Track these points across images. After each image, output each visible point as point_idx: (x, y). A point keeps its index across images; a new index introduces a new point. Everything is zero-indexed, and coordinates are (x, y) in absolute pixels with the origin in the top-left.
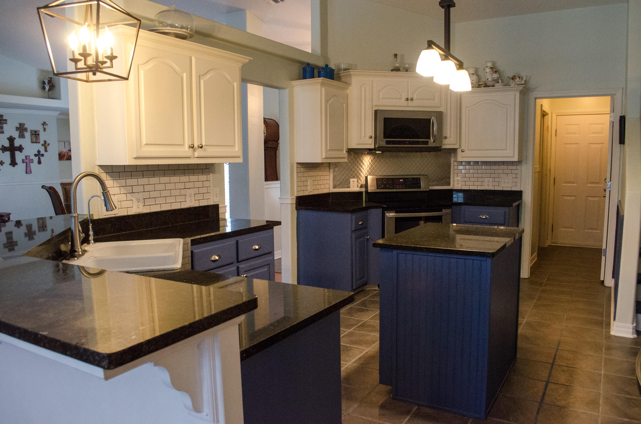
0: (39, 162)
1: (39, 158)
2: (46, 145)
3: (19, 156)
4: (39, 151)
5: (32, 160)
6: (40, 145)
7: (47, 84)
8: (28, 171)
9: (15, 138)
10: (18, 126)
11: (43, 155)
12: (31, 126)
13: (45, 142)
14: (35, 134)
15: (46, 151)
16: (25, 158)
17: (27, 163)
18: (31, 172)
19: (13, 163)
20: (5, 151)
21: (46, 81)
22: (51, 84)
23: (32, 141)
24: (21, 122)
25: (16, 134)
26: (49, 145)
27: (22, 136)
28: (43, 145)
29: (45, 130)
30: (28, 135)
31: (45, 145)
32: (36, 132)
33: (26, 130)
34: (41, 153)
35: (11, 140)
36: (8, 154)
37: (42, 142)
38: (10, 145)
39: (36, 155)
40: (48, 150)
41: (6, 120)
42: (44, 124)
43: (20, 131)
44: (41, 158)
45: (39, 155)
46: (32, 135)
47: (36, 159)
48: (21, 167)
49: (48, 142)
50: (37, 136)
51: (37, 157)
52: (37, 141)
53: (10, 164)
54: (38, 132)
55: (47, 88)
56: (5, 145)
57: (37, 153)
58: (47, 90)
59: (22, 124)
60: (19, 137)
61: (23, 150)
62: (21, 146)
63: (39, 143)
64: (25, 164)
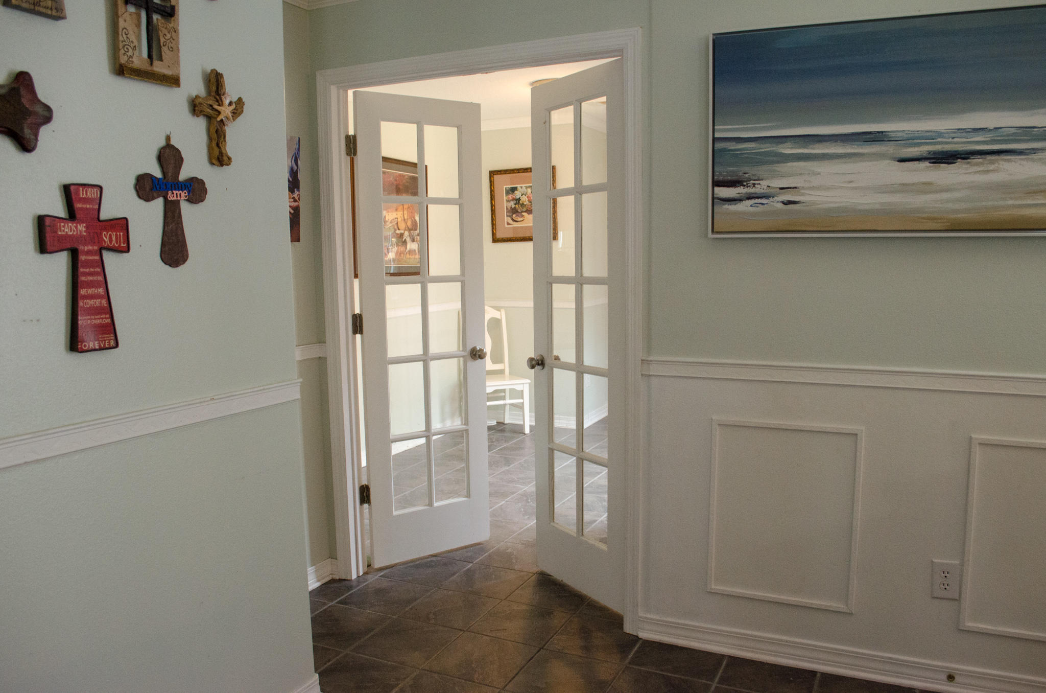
0: (174, 250)
1: (172, 216)
2: (223, 111)
4: (168, 157)
5: (121, 225)
6: (178, 99)
8: (89, 327)
11: (196, 190)
13: (215, 82)
15: (219, 158)
16: (58, 209)
17: (74, 254)
18: (110, 336)
23: (123, 60)
26: (238, 107)
28: (195, 107)
31: (215, 107)
34: (183, 175)
37: (194, 84)
39: (146, 187)
40: (231, 147)
44: (186, 209)
45: (168, 182)
47: (147, 222)
49: (231, 92)
51: (159, 203)
52: (159, 67)
57: (157, 172)
61: (45, 132)
63: (174, 81)
64: (61, 260)
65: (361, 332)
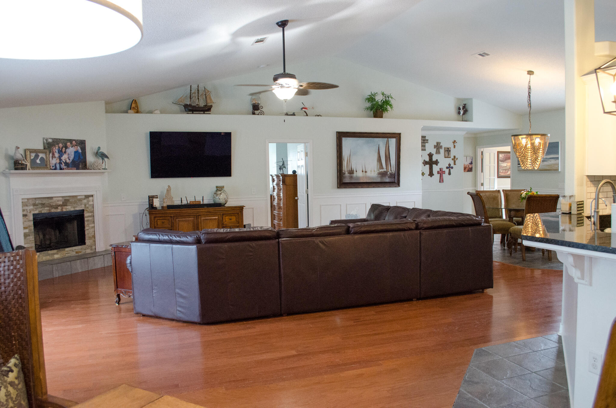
0: (450, 174)
1: (450, 170)
2: (456, 159)
3: (436, 168)
4: (450, 165)
5: (445, 171)
6: (451, 159)
7: (462, 109)
8: (441, 180)
9: (433, 154)
10: (436, 144)
11: (452, 168)
12: (444, 145)
13: (455, 157)
14: (448, 150)
15: (455, 164)
16: (439, 170)
17: (440, 174)
18: (443, 181)
19: (431, 174)
20: (426, 165)
21: (461, 108)
22: (465, 109)
23: (445, 156)
24: (438, 141)
25: (434, 151)
26: (457, 159)
27: (438, 152)
28: (452, 159)
29: (454, 147)
30: (442, 151)
31: (454, 159)
32: (448, 149)
33: (441, 147)
34: (451, 166)
35: (430, 155)
36: (428, 166)
37: (452, 157)
38: (430, 160)
39: (447, 168)
40: (456, 163)
41: (428, 140)
42: (454, 142)
43: (437, 149)
44: (451, 169)
45: (449, 167)
46: (445, 151)
47: (447, 171)
48: (436, 176)
50: (449, 152)
51: (448, 169)
52: (449, 156)
53: (429, 175)
54: (450, 149)
55: (462, 112)
56: (426, 160)
57: (448, 166)
58: (462, 115)
59: (439, 143)
60: (436, 153)
61: (438, 164)
62: (437, 160)
63: (450, 157)
64: (439, 174)
65: (483, 186)
